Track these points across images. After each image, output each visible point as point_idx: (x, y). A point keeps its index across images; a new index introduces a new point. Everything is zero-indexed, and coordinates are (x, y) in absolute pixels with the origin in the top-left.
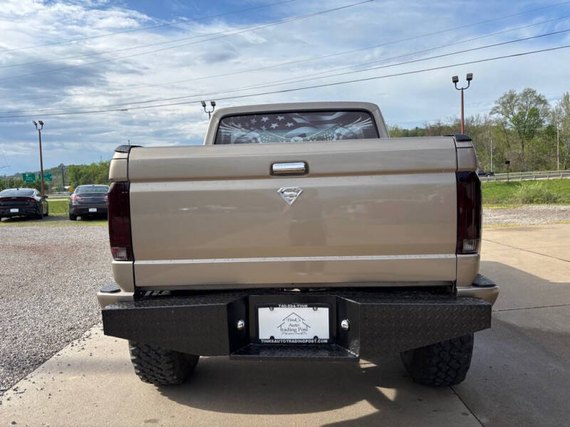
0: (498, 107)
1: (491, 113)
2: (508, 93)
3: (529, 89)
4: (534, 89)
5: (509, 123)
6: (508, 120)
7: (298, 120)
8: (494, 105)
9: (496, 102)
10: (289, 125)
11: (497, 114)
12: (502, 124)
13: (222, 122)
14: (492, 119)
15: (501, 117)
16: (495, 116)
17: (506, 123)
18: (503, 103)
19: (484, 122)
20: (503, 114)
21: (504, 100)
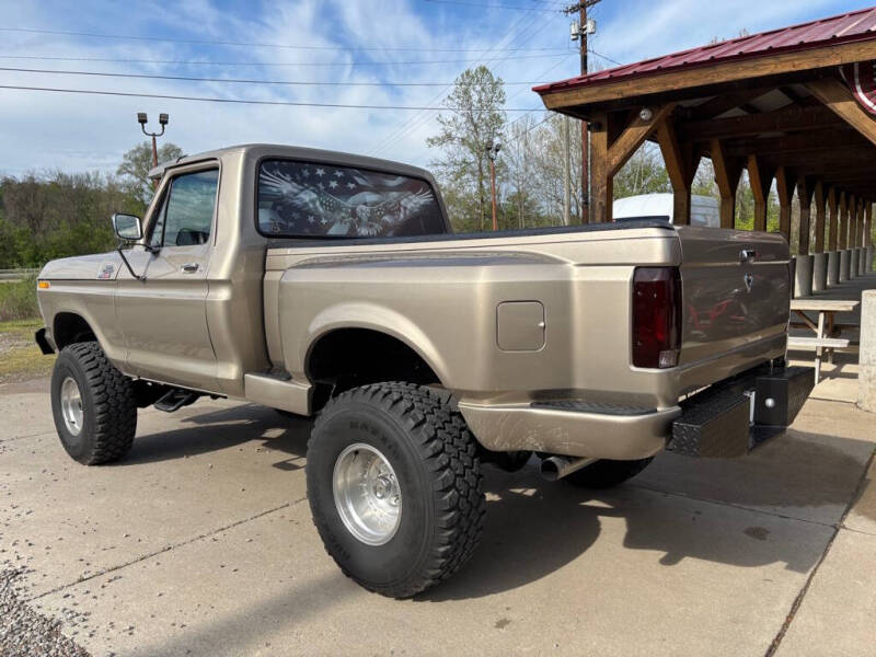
0: (128, 164)
1: (119, 173)
2: (142, 144)
3: (171, 146)
4: (179, 146)
5: (146, 190)
6: (145, 186)
7: (360, 181)
8: (123, 161)
9: (125, 156)
10: (352, 186)
11: (128, 175)
12: (137, 190)
13: (263, 167)
14: (121, 181)
15: (135, 179)
16: (126, 177)
17: (143, 190)
18: (136, 160)
19: (106, 184)
20: (137, 176)
21: (138, 155)
